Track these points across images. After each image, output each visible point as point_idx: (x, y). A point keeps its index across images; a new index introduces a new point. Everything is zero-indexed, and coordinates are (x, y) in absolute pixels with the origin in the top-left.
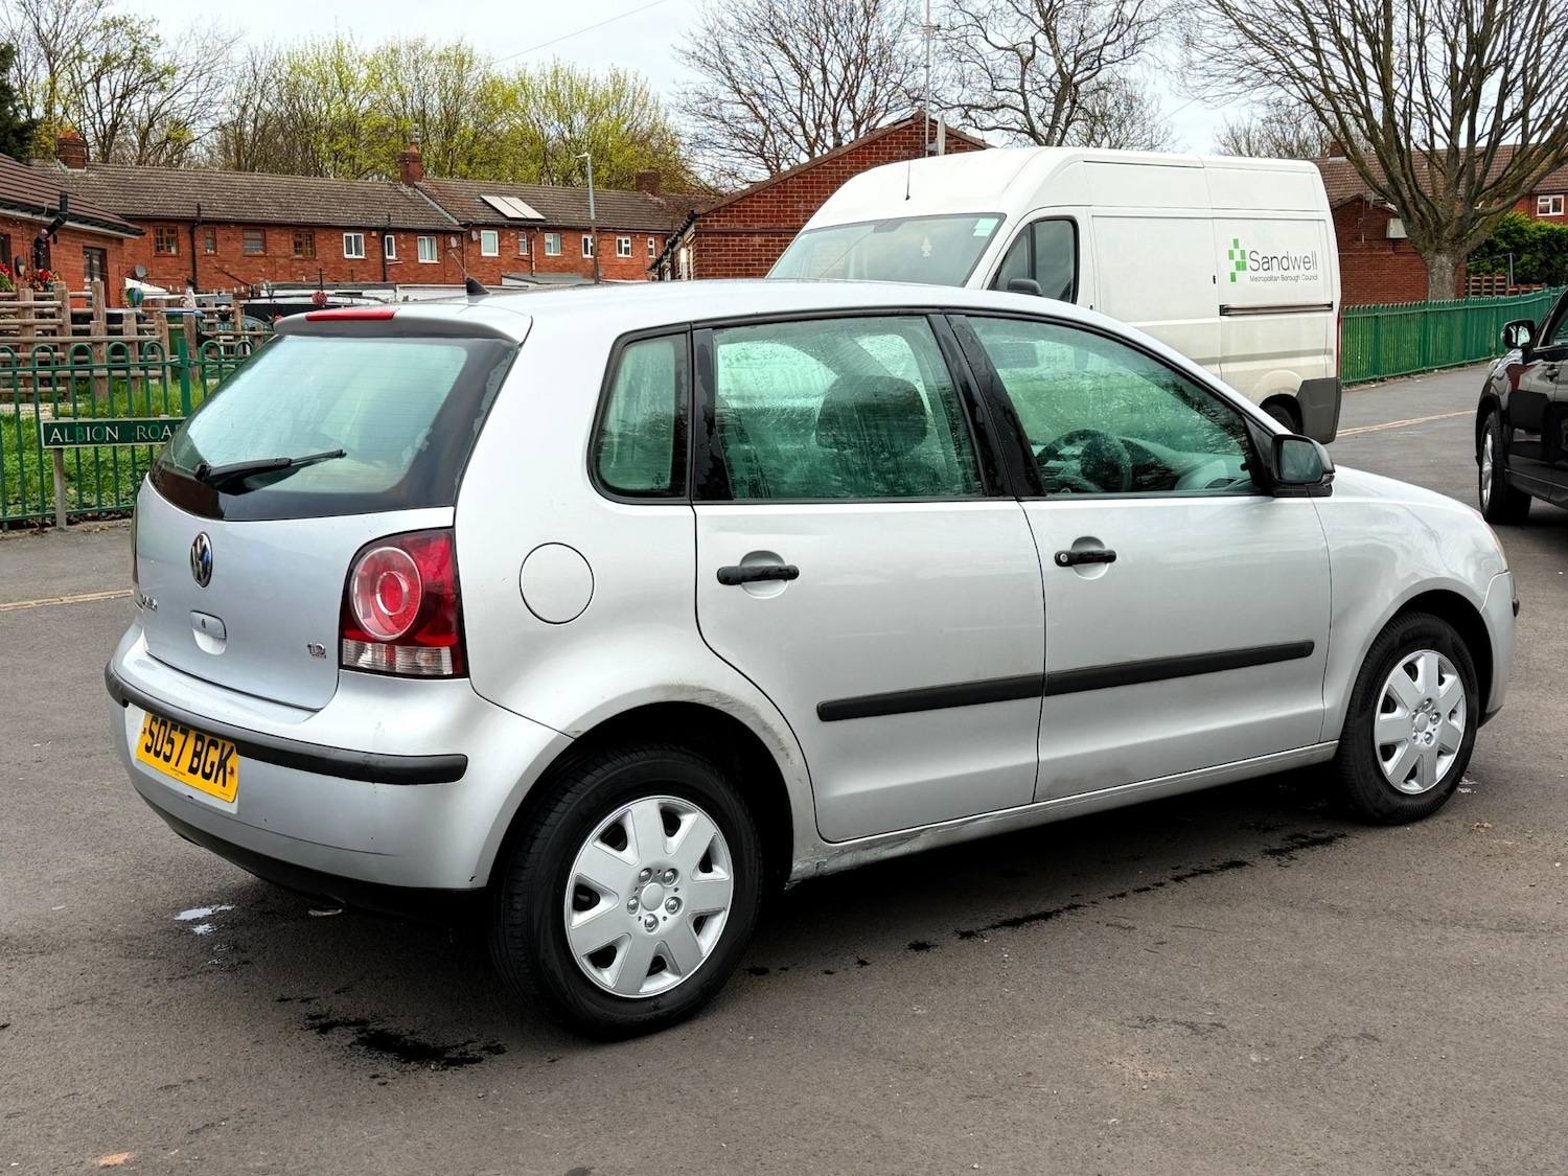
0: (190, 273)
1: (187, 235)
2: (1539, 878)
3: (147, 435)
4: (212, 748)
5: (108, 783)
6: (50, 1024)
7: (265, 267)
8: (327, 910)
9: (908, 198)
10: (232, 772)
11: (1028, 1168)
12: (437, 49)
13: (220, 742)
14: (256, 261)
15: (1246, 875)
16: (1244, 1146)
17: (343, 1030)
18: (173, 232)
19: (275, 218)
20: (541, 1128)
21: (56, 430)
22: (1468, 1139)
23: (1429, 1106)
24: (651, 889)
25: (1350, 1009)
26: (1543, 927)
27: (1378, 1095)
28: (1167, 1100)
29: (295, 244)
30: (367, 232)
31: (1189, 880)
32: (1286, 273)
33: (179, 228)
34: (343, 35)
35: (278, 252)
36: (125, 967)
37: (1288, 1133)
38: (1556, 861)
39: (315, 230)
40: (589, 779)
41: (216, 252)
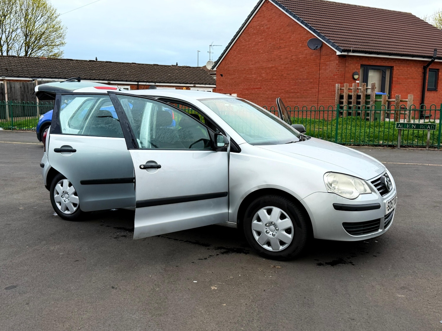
3: (423, 128)
21: (399, 125)
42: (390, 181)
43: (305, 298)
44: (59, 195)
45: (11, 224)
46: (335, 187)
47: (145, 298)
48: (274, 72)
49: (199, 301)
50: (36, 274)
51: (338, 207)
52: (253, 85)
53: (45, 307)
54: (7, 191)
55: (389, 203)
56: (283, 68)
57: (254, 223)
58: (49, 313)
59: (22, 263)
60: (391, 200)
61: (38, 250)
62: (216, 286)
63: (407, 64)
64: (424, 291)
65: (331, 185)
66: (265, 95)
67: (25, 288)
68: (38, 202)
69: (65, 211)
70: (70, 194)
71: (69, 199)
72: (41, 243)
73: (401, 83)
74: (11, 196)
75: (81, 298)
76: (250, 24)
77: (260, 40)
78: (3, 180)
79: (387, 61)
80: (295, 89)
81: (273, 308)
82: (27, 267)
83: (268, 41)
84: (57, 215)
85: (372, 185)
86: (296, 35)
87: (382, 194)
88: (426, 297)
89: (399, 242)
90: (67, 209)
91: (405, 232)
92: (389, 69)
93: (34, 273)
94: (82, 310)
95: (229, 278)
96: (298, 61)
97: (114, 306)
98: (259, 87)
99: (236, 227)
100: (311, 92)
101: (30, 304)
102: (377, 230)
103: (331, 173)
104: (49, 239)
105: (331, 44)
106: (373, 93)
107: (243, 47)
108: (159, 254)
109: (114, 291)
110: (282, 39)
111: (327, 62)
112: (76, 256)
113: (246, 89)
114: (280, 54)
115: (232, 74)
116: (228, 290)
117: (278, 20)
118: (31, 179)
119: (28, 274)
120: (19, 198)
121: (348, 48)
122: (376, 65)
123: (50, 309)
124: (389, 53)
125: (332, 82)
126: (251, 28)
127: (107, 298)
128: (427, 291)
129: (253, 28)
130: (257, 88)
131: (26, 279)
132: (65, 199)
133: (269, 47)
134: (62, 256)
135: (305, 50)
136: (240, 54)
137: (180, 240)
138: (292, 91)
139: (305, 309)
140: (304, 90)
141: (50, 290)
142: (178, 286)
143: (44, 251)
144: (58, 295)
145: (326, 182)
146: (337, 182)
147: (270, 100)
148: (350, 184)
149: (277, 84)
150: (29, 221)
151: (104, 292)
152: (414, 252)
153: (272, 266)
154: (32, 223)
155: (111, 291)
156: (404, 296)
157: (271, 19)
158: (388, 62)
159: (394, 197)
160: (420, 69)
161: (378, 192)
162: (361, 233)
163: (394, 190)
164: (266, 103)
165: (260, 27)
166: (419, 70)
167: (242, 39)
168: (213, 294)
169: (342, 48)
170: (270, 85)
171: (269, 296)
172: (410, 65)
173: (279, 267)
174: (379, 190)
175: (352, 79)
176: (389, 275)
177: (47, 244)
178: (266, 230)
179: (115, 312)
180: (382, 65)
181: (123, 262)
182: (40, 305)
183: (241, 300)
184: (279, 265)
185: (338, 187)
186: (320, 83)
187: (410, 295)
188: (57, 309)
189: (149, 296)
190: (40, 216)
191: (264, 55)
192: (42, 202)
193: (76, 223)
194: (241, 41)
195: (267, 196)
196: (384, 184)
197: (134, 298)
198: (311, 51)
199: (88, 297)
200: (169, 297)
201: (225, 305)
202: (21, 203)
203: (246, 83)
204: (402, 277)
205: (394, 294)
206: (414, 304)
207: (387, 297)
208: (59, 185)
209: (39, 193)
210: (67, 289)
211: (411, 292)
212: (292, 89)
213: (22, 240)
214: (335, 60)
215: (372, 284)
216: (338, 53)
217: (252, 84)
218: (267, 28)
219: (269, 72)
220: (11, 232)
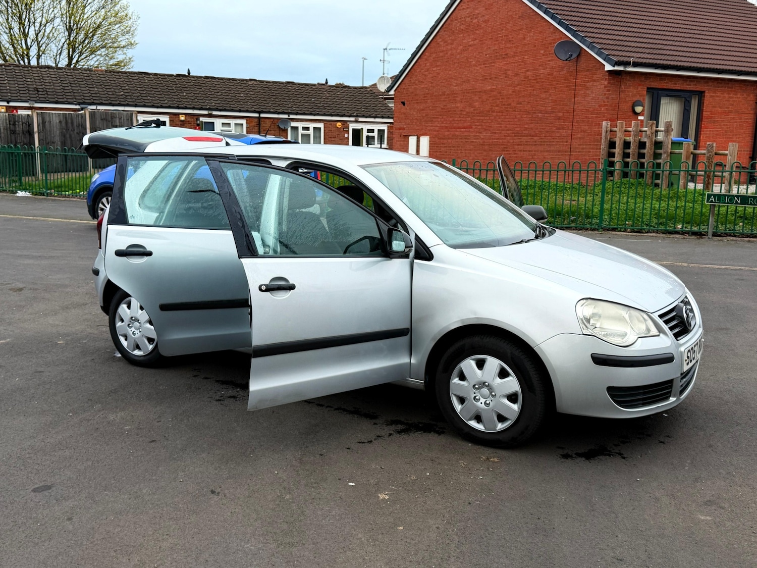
3: (754, 202)
21: (712, 197)
42: (692, 310)
43: (539, 519)
44: (123, 323)
45: (43, 372)
46: (596, 324)
47: (267, 512)
48: (495, 99)
49: (357, 520)
50: (84, 465)
51: (600, 360)
52: (457, 122)
53: (98, 526)
54: (37, 309)
55: (689, 351)
56: (510, 92)
57: (455, 383)
58: (106, 536)
59: (61, 444)
60: (693, 346)
61: (88, 420)
62: (387, 492)
63: (729, 87)
64: (745, 509)
65: (588, 321)
66: (477, 139)
67: (66, 491)
68: (89, 330)
69: (134, 350)
70: (142, 323)
71: (140, 330)
72: (93, 407)
73: (717, 120)
74: (44, 319)
75: (159, 510)
76: (454, 14)
77: (472, 42)
78: (31, 289)
79: (694, 81)
80: (532, 129)
81: (484, 537)
82: (70, 451)
83: (485, 43)
84: (119, 355)
85: (660, 322)
86: (534, 34)
87: (677, 336)
88: (748, 521)
89: (705, 417)
90: (138, 347)
91: (716, 397)
92: (697, 96)
93: (81, 463)
94: (160, 532)
95: (408, 479)
96: (537, 79)
97: (214, 526)
98: (468, 124)
99: (422, 387)
100: (558, 135)
101: (74, 520)
102: (667, 398)
103: (590, 301)
104: (107, 400)
105: (596, 50)
106: (668, 140)
107: (441, 54)
108: (292, 432)
109: (216, 498)
110: (510, 41)
111: (588, 83)
112: (152, 433)
113: (446, 128)
114: (505, 67)
115: (422, 101)
116: (407, 501)
117: (504, 7)
118: (78, 287)
119: (70, 465)
120: (57, 323)
121: (626, 59)
122: (674, 88)
123: (107, 529)
124: (697, 67)
125: (596, 117)
126: (456, 20)
127: (203, 510)
128: (751, 510)
129: (459, 20)
130: (464, 128)
131: (67, 473)
132: (135, 330)
133: (486, 55)
134: (128, 431)
135: (549, 61)
136: (436, 66)
137: (327, 407)
138: (526, 132)
139: (538, 540)
140: (547, 132)
141: (107, 495)
142: (322, 491)
143: (99, 422)
144: (121, 504)
145: (580, 315)
146: (600, 317)
147: (486, 147)
148: (621, 319)
149: (499, 120)
150: (74, 367)
151: (197, 499)
152: (730, 436)
153: (484, 457)
154: (78, 370)
155: (210, 498)
156: (710, 518)
157: (492, 5)
158: (694, 83)
159: (699, 340)
160: (752, 96)
161: (670, 333)
162: (639, 404)
163: (700, 327)
164: (479, 153)
165: (471, 19)
166: (749, 99)
167: (440, 40)
168: (381, 507)
169: (615, 59)
170: (487, 122)
171: (477, 513)
172: (733, 89)
173: (496, 460)
174: (671, 329)
175: (631, 114)
176: (686, 477)
177: (103, 410)
178: (475, 395)
179: (216, 538)
180: (685, 89)
181: (230, 445)
182: (90, 521)
183: (430, 521)
184: (495, 456)
185: (601, 324)
186: (575, 120)
187: (721, 516)
188: (120, 529)
189: (273, 510)
190: (93, 358)
191: (478, 68)
192: (96, 332)
193: (152, 371)
194: (438, 44)
195: (477, 337)
196: (682, 317)
197: (248, 511)
198: (560, 63)
199: (171, 509)
200: (307, 511)
201: (401, 528)
202: (60, 332)
203: (445, 117)
204: (709, 482)
205: (692, 514)
206: (728, 534)
207: (680, 520)
208: (124, 306)
209: (91, 314)
210: (136, 493)
211: (723, 511)
212: (526, 129)
213: (61, 401)
214: (602, 79)
215: (655, 495)
216: (608, 67)
217: (456, 119)
218: (485, 22)
219: (487, 99)
220: (44, 387)
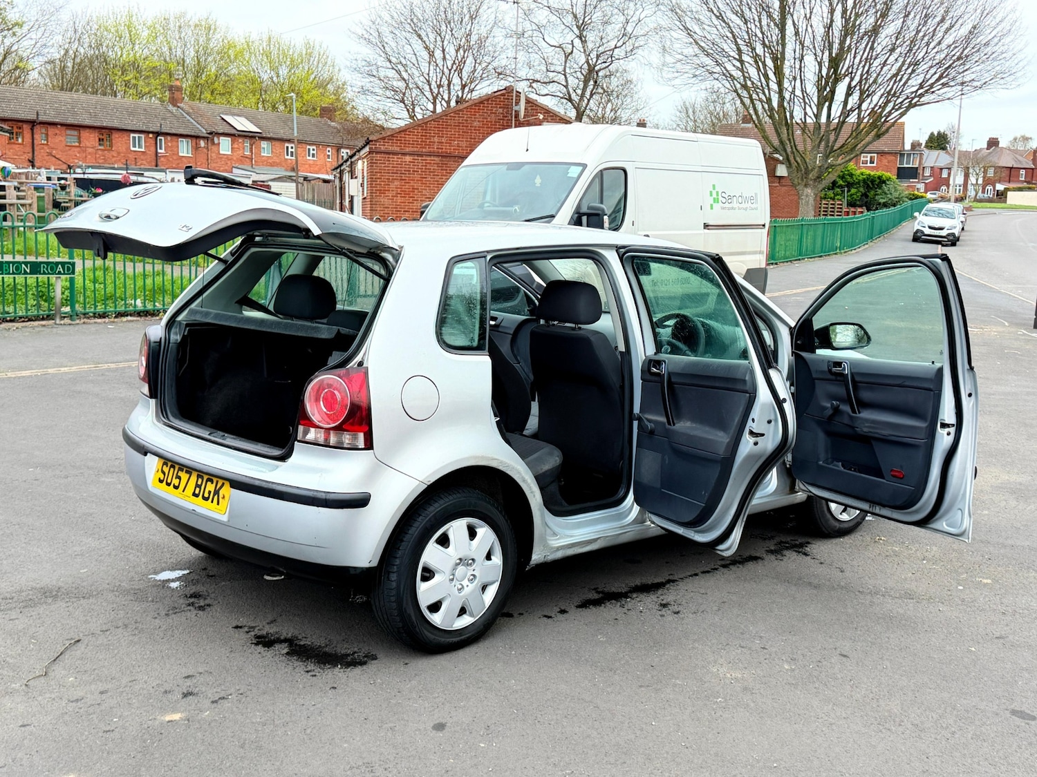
0: (30, 155)
1: (30, 131)
2: (916, 569)
3: (47, 271)
4: (209, 483)
5: (85, 495)
6: (105, 640)
7: (79, 153)
8: (275, 576)
9: (527, 150)
10: (224, 497)
11: (680, 724)
12: (193, 20)
13: (215, 480)
14: (73, 149)
15: (760, 564)
16: (791, 714)
17: (280, 646)
18: (20, 128)
19: (88, 122)
20: (411, 701)
22: (905, 711)
23: (882, 693)
24: (461, 569)
25: (831, 640)
26: (923, 597)
27: (854, 687)
28: (745, 689)
29: (99, 140)
30: (146, 134)
31: (731, 567)
32: (741, 206)
33: (25, 126)
34: (133, 7)
35: (88, 144)
36: (137, 607)
37: (812, 707)
38: (924, 560)
39: (113, 131)
40: (431, 509)
41: (48, 142)
